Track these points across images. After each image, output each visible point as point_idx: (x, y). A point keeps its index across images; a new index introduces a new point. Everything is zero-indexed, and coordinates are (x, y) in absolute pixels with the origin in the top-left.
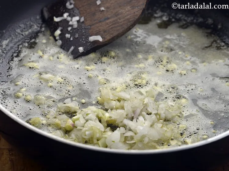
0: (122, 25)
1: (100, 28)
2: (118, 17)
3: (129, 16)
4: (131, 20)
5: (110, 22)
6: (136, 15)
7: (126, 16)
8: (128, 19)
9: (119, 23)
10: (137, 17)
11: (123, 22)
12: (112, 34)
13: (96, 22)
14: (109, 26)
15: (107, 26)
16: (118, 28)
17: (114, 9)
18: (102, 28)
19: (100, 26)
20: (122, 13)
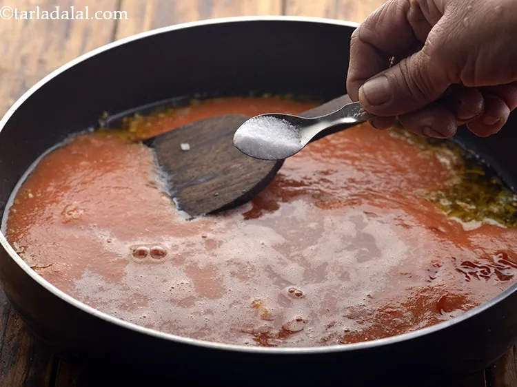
0: (234, 190)
1: (193, 194)
2: (229, 175)
3: (248, 175)
4: (251, 181)
5: (213, 185)
6: (263, 173)
7: (243, 174)
8: (246, 179)
9: (228, 186)
10: (263, 177)
11: (236, 185)
12: (215, 205)
13: (185, 184)
14: (210, 192)
15: (206, 191)
16: (226, 195)
17: (223, 162)
18: (195, 195)
19: (194, 191)
20: (236, 169)
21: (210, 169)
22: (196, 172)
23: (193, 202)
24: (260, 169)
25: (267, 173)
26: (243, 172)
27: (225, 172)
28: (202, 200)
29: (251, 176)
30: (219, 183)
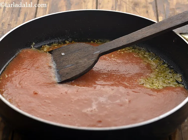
0: (79, 70)
2: (78, 65)
4: (86, 67)
5: (72, 68)
6: (90, 64)
7: (83, 64)
8: (84, 66)
11: (80, 68)
13: (62, 67)
14: (71, 71)
15: (69, 70)
16: (77, 72)
17: (76, 60)
18: (66, 71)
19: (65, 70)
20: (80, 63)
21: (71, 62)
22: (66, 63)
23: (65, 74)
24: (89, 63)
25: (92, 64)
26: (83, 63)
27: (77, 63)
28: (68, 73)
29: (86, 65)
30: (74, 67)
